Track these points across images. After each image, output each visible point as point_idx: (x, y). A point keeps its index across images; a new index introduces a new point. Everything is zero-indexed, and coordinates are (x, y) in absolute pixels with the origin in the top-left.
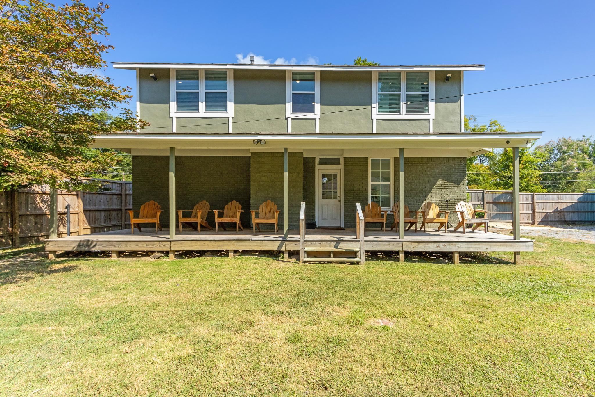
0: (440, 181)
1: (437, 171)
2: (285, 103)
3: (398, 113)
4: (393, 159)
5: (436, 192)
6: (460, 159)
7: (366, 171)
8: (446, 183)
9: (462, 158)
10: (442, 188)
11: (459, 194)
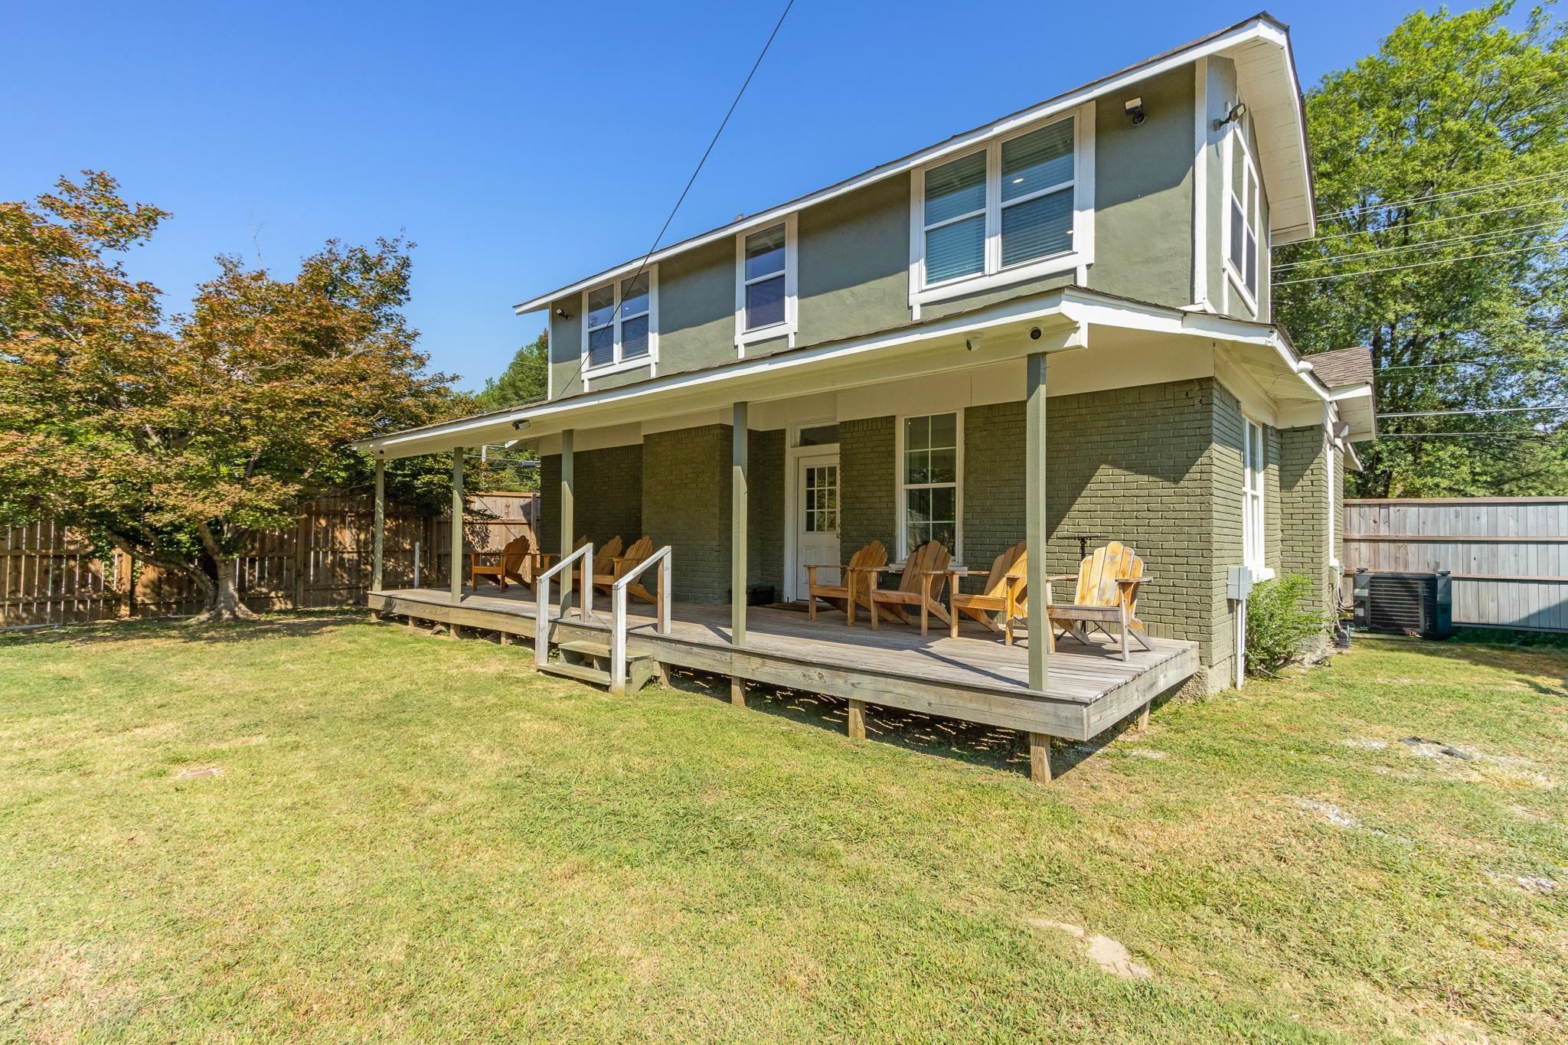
0: (1105, 473)
1: (1098, 438)
2: (733, 313)
3: (980, 274)
4: (963, 412)
5: (1093, 507)
6: (1187, 388)
7: (891, 454)
8: (1131, 477)
9: (1191, 381)
10: (1115, 493)
11: (1179, 515)
